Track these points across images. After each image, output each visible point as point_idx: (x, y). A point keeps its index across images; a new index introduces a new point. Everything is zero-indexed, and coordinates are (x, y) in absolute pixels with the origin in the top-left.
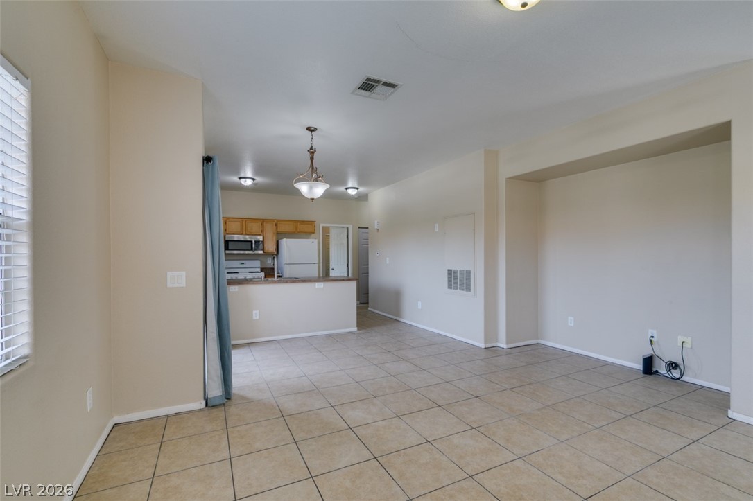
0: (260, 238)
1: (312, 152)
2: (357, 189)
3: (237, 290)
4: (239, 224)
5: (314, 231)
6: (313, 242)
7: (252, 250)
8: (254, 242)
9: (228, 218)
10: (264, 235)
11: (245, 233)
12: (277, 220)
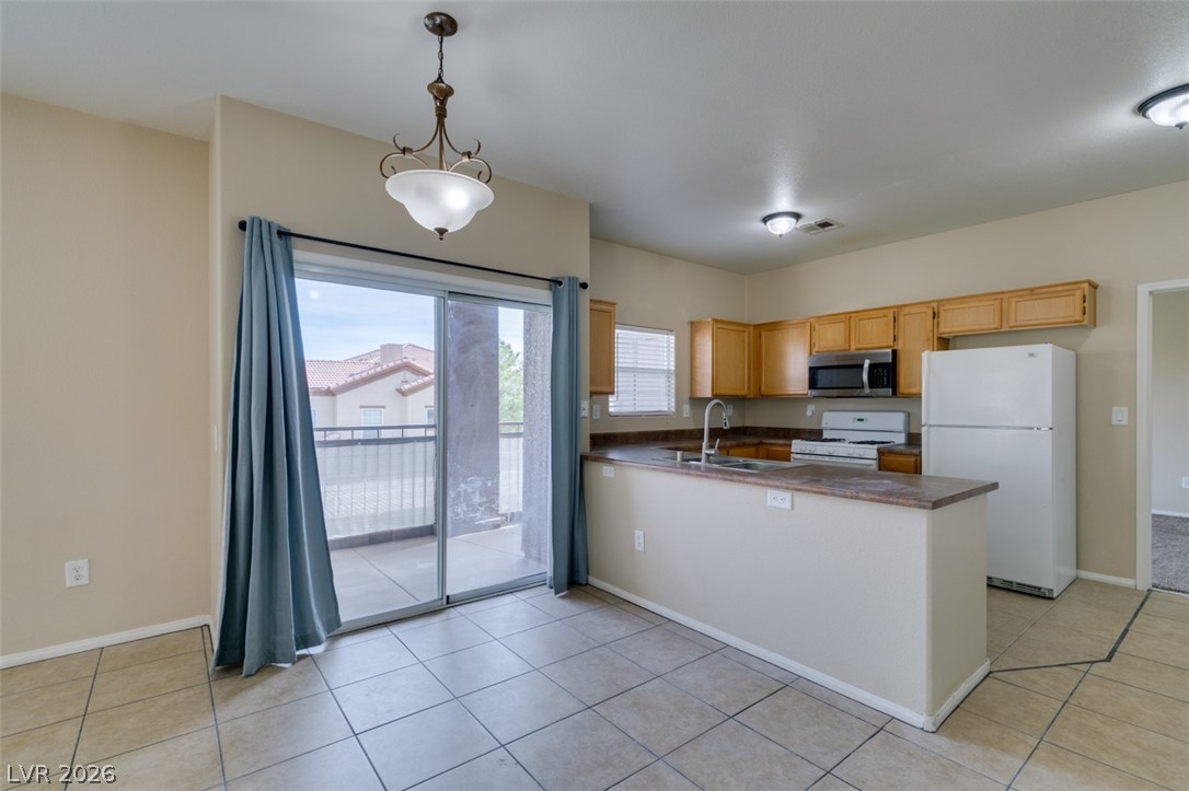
1: (442, 93)
3: (612, 475)
4: (841, 327)
5: (1078, 317)
6: (1031, 355)
7: (863, 387)
8: (867, 363)
9: (820, 317)
10: (900, 347)
11: (853, 347)
12: (939, 301)
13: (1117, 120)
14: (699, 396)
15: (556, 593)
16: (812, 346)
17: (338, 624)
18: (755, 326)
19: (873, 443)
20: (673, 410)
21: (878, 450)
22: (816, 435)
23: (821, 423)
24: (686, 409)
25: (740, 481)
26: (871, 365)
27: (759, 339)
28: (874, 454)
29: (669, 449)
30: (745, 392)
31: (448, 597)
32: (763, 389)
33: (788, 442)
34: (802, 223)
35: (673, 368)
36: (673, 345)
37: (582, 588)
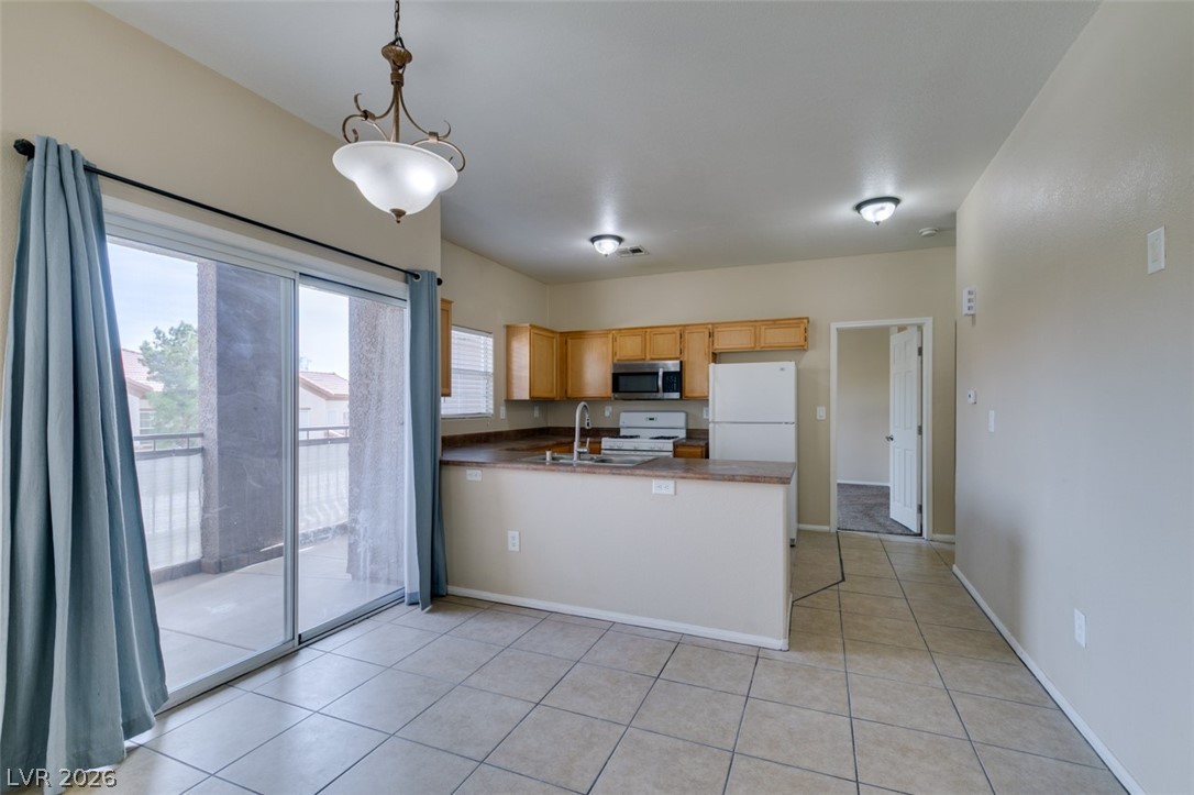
0: (673, 366)
1: (399, 58)
2: (896, 201)
4: (639, 339)
5: (802, 343)
6: (782, 369)
7: (658, 391)
8: (661, 374)
9: (620, 330)
10: (685, 359)
11: (648, 357)
12: (713, 324)
13: (843, 212)
14: (515, 398)
15: (423, 609)
16: (614, 354)
17: (165, 697)
18: (562, 333)
19: (669, 438)
20: (492, 411)
21: (674, 443)
22: (614, 433)
23: (618, 420)
24: (503, 409)
25: (628, 474)
26: (664, 373)
27: (563, 347)
28: (671, 447)
29: (508, 450)
30: (553, 395)
31: (300, 636)
32: (569, 391)
33: (597, 440)
34: (624, 246)
35: (491, 370)
36: (491, 348)
37: (444, 599)
